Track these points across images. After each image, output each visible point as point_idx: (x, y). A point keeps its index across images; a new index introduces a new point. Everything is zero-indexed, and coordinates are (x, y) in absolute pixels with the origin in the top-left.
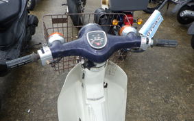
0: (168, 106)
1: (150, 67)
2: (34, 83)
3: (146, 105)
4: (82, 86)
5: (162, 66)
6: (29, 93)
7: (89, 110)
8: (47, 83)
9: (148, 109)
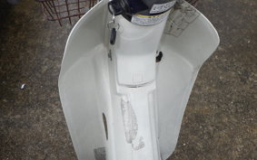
0: (246, 88)
1: (222, 22)
2: (30, 42)
3: (210, 85)
4: (110, 56)
5: (241, 22)
6: (21, 57)
7: (122, 106)
8: (51, 42)
9: (214, 91)
